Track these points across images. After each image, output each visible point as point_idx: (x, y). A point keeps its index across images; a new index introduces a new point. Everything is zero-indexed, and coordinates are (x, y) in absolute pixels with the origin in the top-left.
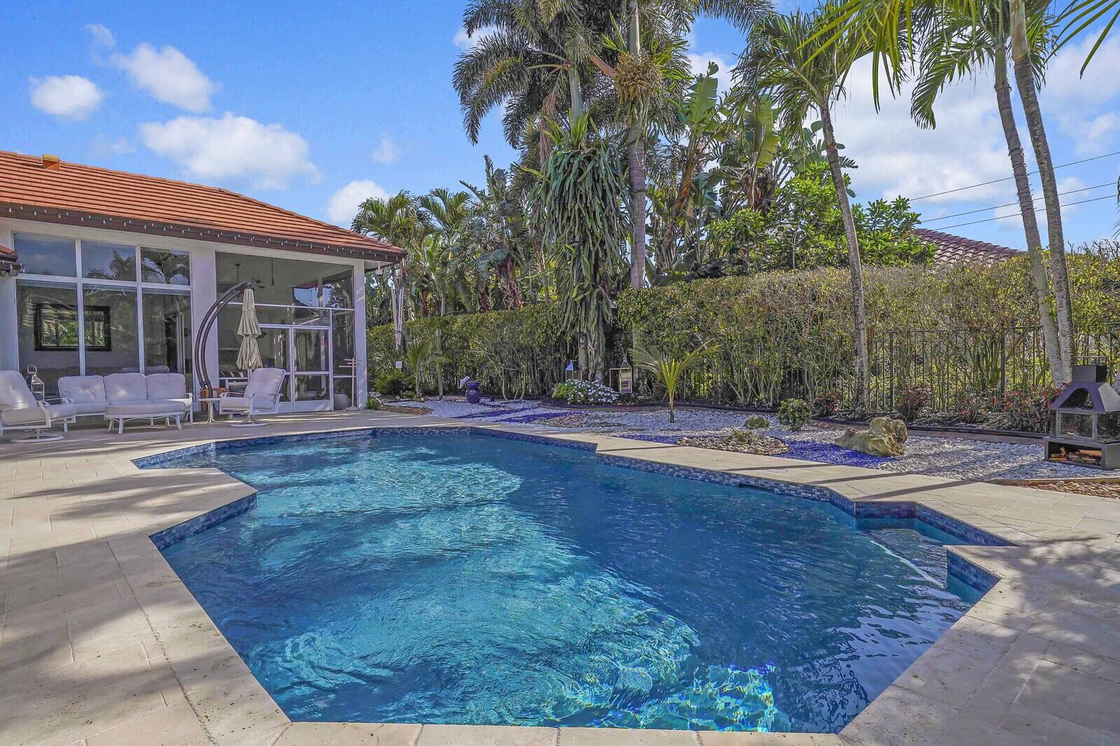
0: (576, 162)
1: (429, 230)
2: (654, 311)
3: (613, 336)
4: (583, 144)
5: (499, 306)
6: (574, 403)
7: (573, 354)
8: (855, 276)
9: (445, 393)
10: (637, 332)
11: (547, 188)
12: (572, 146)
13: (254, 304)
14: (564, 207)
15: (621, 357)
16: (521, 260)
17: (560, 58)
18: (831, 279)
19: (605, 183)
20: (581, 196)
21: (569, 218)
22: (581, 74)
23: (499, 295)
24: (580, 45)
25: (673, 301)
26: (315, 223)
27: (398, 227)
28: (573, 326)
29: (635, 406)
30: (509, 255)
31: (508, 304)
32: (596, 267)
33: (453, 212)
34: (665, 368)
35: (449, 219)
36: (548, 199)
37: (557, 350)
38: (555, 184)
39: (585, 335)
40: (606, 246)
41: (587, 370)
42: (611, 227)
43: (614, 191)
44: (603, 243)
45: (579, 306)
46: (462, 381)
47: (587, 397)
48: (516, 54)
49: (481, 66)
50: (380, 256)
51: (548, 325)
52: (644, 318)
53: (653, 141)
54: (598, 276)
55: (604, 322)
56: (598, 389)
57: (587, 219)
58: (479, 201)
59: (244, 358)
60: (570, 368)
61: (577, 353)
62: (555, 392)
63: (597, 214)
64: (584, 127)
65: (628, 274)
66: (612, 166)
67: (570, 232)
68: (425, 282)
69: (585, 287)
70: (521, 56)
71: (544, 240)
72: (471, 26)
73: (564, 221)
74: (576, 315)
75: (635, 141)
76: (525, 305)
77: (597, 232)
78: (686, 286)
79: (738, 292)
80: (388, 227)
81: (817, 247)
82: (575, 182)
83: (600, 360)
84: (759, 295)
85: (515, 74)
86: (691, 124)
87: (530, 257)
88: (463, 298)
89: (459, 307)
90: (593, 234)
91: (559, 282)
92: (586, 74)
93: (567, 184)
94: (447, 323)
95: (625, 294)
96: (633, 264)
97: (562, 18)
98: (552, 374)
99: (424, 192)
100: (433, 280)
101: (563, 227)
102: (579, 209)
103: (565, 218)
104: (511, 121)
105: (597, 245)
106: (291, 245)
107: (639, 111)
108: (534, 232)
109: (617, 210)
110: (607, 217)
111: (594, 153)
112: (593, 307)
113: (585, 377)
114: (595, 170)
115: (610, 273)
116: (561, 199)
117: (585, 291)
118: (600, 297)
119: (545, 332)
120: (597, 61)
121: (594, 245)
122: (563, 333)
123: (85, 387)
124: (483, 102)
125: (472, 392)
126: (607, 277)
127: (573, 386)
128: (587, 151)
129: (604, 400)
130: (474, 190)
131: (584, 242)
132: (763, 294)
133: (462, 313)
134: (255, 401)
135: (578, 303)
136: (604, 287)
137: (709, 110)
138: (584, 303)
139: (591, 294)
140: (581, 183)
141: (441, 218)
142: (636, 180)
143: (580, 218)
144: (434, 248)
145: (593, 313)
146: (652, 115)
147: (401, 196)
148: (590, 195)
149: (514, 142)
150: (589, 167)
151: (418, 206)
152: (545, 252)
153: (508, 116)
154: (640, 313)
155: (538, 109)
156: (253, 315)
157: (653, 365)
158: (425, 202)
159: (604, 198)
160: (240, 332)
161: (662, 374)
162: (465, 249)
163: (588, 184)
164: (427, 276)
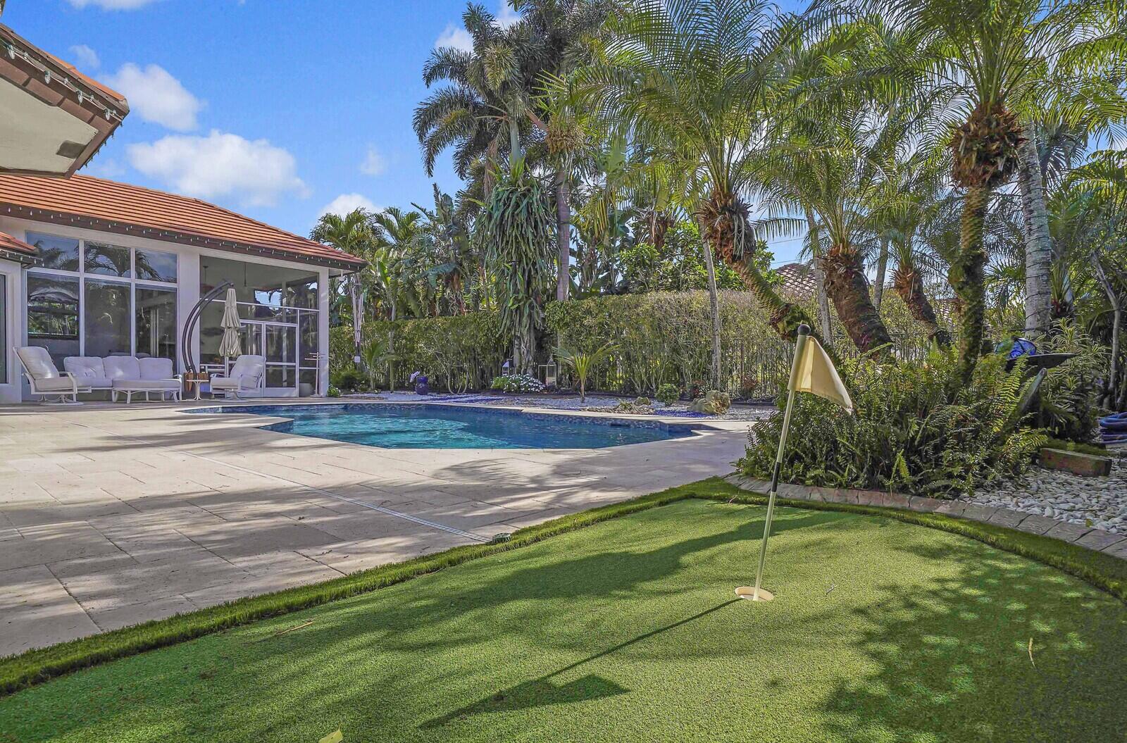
0: (514, 197)
1: (382, 243)
2: (574, 319)
3: (542, 341)
4: (520, 183)
5: (445, 312)
6: (509, 392)
7: (508, 354)
8: (713, 297)
9: (396, 389)
10: (561, 336)
11: (490, 216)
12: (510, 183)
13: (236, 303)
14: (503, 232)
15: (548, 357)
16: (466, 274)
17: (503, 111)
18: (700, 297)
19: (537, 216)
20: (518, 225)
21: (507, 242)
22: (519, 124)
23: (445, 303)
24: (519, 105)
25: (588, 312)
26: (285, 234)
27: (354, 240)
28: (509, 329)
29: (557, 394)
30: (455, 269)
31: (453, 311)
32: (529, 283)
33: (405, 228)
34: (578, 362)
35: (401, 234)
36: (491, 226)
37: (496, 350)
38: (496, 215)
39: (519, 338)
40: (537, 266)
41: (520, 367)
42: (541, 250)
43: (544, 222)
44: (534, 264)
45: (514, 313)
46: (412, 375)
47: (519, 387)
48: (467, 106)
49: (436, 114)
50: (344, 265)
51: (489, 328)
52: (567, 324)
53: (576, 182)
54: (531, 291)
55: (535, 328)
56: (529, 380)
57: (522, 244)
58: (428, 221)
59: (226, 346)
60: (507, 365)
61: (512, 354)
62: (494, 383)
63: (530, 240)
64: (522, 168)
65: (555, 290)
66: (543, 202)
67: (508, 253)
68: (377, 290)
69: (520, 298)
70: (471, 108)
71: (487, 258)
72: (429, 78)
73: (503, 245)
74: (512, 321)
75: (561, 183)
76: (468, 312)
77: (530, 255)
78: (598, 301)
79: (637, 306)
80: (345, 239)
81: (696, 274)
82: (513, 213)
83: (531, 358)
84: (650, 309)
85: (466, 123)
86: (607, 172)
87: (473, 272)
88: (412, 305)
89: (409, 313)
90: (526, 256)
91: (497, 294)
92: (524, 126)
93: (506, 214)
94: (399, 326)
95: (551, 305)
96: (559, 282)
97: (505, 85)
98: (491, 370)
99: (380, 210)
100: (384, 289)
101: (502, 250)
102: (516, 235)
103: (504, 242)
104: (461, 157)
105: (530, 265)
106: (268, 253)
107: (565, 161)
108: (478, 250)
109: (547, 237)
110: (538, 243)
111: (529, 190)
112: (526, 315)
113: (519, 372)
114: (529, 205)
115: (541, 288)
116: (501, 225)
117: (520, 301)
118: (531, 307)
119: (486, 335)
120: (532, 115)
121: (527, 264)
122: (501, 336)
123: (87, 366)
124: (438, 144)
125: (421, 385)
126: (538, 290)
127: (507, 379)
128: (523, 189)
129: (533, 389)
130: (424, 211)
131: (520, 261)
132: (653, 308)
133: (411, 319)
134: (242, 382)
135: (514, 311)
136: (535, 299)
137: (621, 163)
138: (518, 312)
139: (524, 304)
140: (517, 215)
141: (393, 233)
142: (563, 214)
143: (517, 243)
144: (385, 259)
145: (525, 320)
146: (576, 162)
147: (357, 212)
148: (525, 225)
149: (462, 174)
150: (525, 202)
151: (373, 221)
152: (487, 268)
153: (457, 153)
154: (563, 320)
155: (483, 150)
156: (235, 311)
157: (569, 359)
158: (379, 219)
159: (536, 227)
160: (223, 325)
161: (576, 366)
162: (416, 262)
163: (523, 216)
164: (379, 285)
